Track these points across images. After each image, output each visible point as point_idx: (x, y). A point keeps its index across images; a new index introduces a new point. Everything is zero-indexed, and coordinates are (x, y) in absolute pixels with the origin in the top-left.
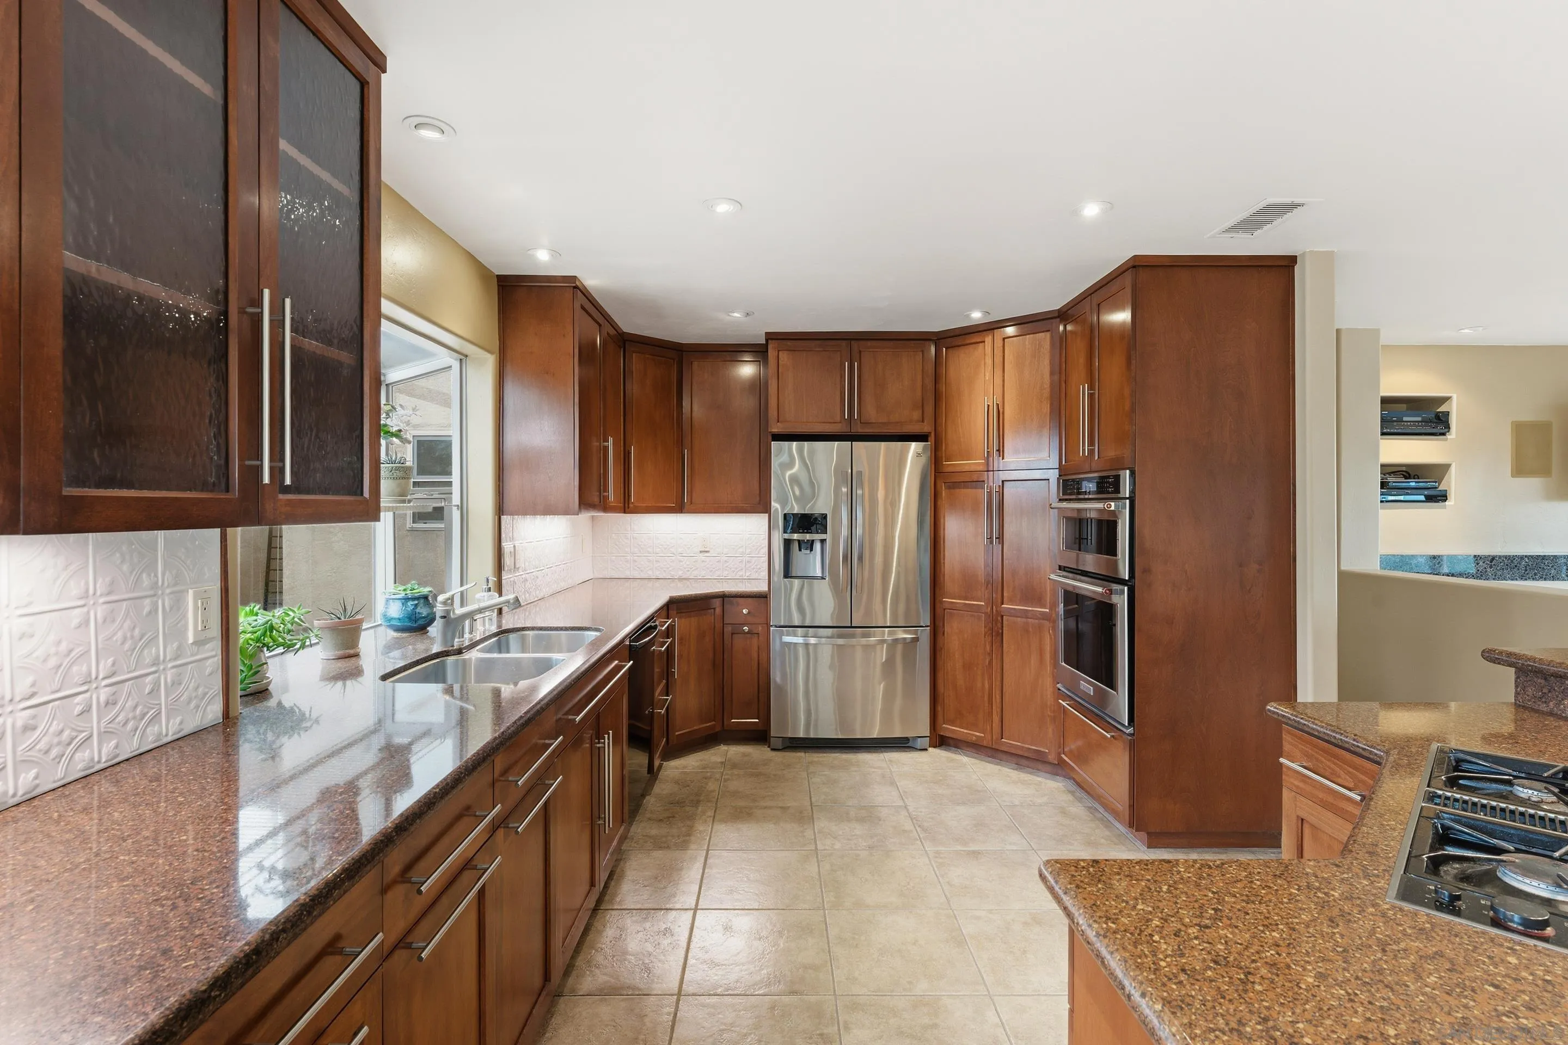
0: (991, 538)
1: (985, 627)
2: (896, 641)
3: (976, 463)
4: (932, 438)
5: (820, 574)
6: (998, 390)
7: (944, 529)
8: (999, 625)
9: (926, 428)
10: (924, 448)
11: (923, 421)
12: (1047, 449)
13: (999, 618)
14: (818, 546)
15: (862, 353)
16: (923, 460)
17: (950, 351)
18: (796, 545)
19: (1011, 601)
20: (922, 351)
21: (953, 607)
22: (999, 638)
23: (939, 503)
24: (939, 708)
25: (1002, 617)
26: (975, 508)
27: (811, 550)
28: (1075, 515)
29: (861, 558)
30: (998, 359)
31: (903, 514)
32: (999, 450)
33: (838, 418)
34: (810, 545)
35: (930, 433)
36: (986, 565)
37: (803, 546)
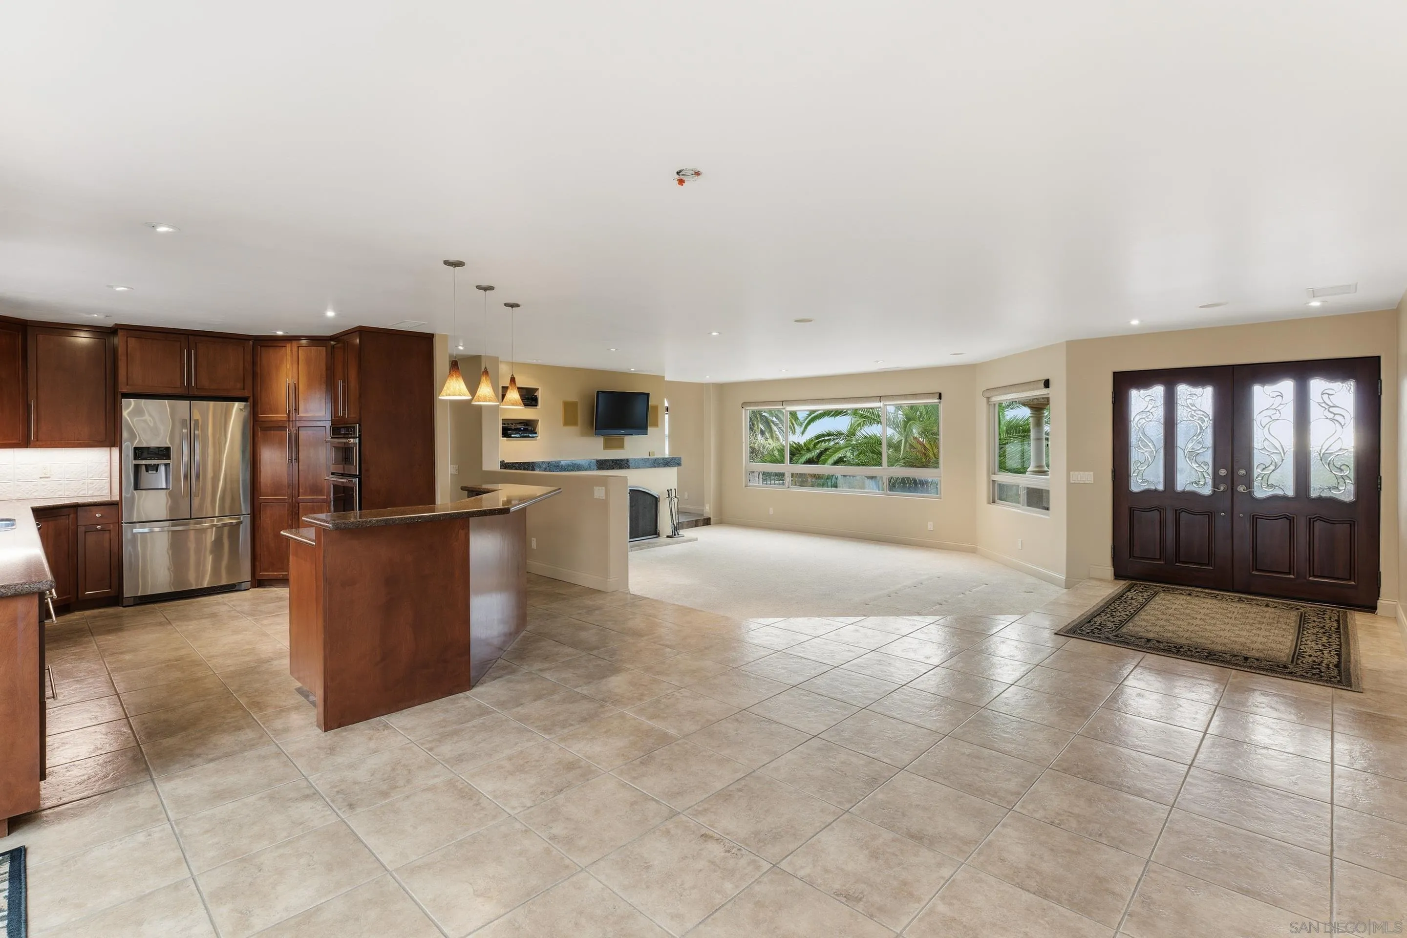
0: (291, 460)
1: (288, 510)
2: (225, 525)
3: (282, 416)
4: (251, 398)
5: (164, 486)
6: (295, 375)
7: (260, 455)
8: (297, 508)
9: (246, 393)
10: (245, 406)
11: (244, 389)
12: (324, 409)
13: (297, 505)
14: (162, 469)
15: (198, 344)
16: (245, 413)
17: (263, 348)
18: (144, 468)
19: (305, 494)
20: (244, 347)
21: (267, 502)
22: (296, 517)
23: (256, 439)
24: (257, 563)
25: (299, 504)
26: (281, 443)
27: (157, 471)
28: (342, 445)
29: (198, 476)
30: (295, 358)
31: (229, 445)
32: (295, 409)
33: (178, 384)
34: (156, 468)
35: (250, 397)
36: (288, 475)
37: (150, 468)
